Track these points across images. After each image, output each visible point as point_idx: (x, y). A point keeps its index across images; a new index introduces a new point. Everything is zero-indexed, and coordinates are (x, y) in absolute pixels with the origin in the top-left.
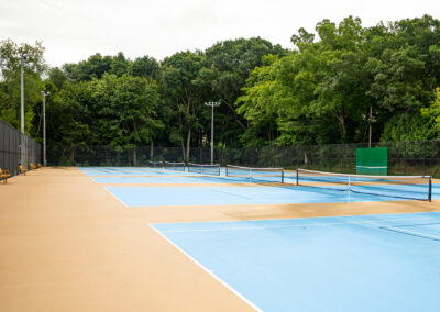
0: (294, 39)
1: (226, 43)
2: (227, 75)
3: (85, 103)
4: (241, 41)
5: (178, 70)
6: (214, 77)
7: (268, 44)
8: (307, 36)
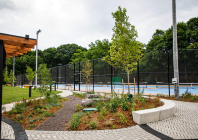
0: (89, 46)
1: (64, 45)
2: (65, 55)
3: (19, 64)
4: (68, 45)
5: (49, 54)
6: (61, 56)
7: (77, 46)
8: (93, 44)
